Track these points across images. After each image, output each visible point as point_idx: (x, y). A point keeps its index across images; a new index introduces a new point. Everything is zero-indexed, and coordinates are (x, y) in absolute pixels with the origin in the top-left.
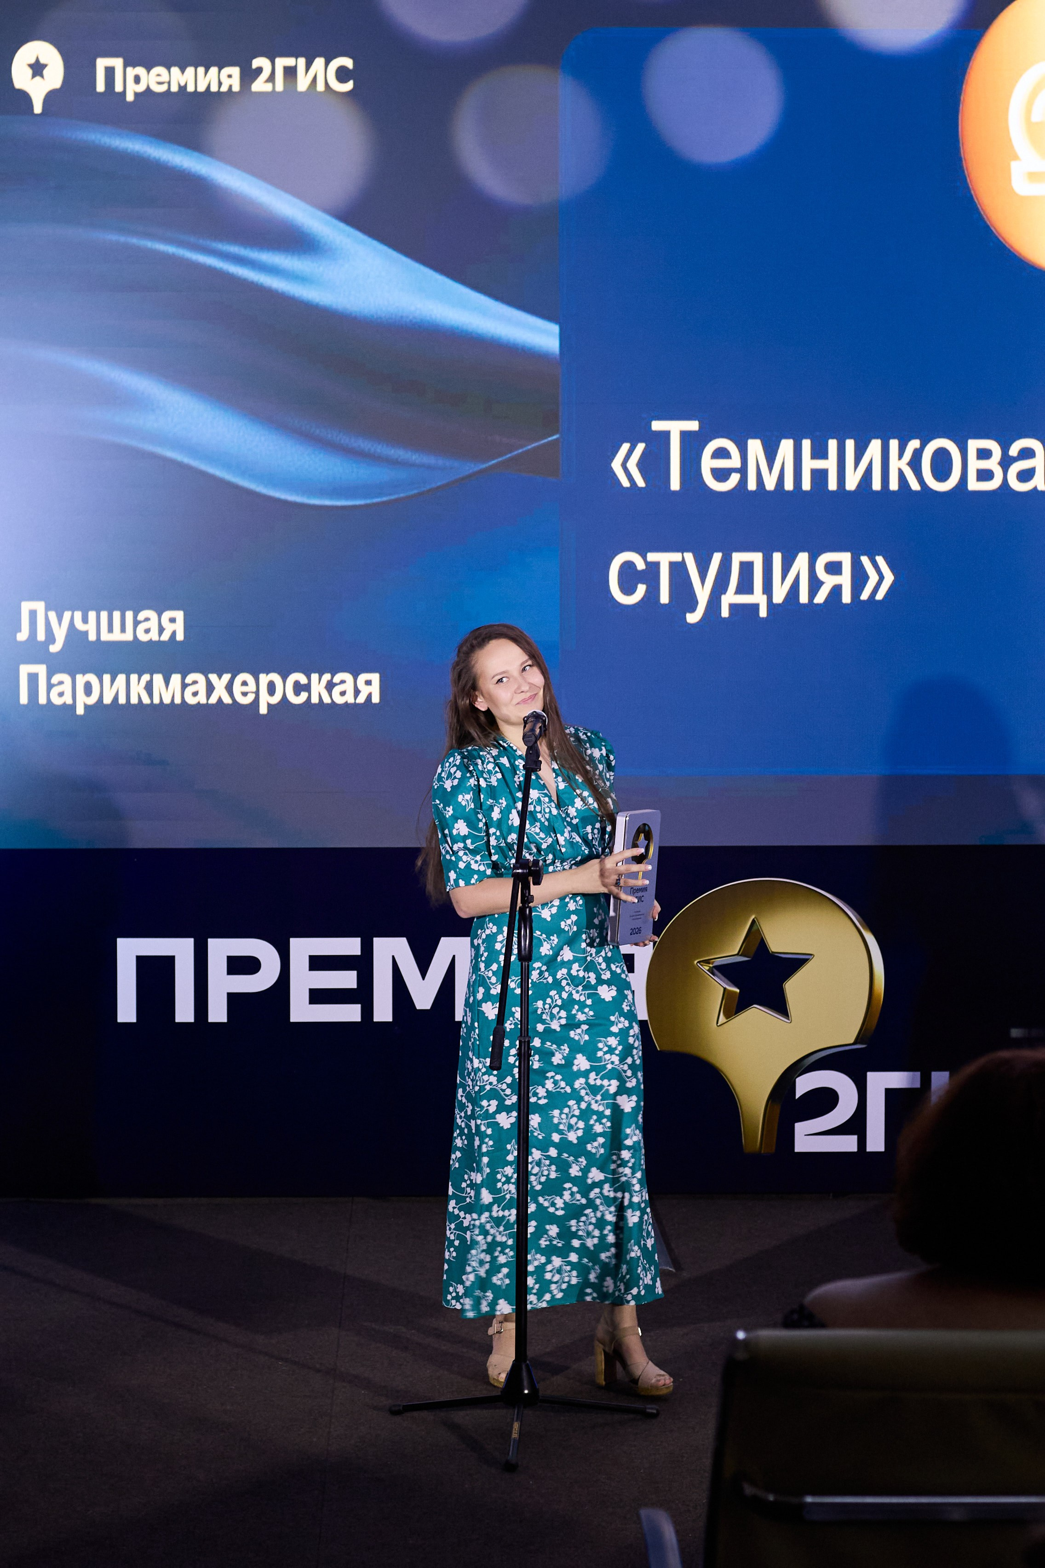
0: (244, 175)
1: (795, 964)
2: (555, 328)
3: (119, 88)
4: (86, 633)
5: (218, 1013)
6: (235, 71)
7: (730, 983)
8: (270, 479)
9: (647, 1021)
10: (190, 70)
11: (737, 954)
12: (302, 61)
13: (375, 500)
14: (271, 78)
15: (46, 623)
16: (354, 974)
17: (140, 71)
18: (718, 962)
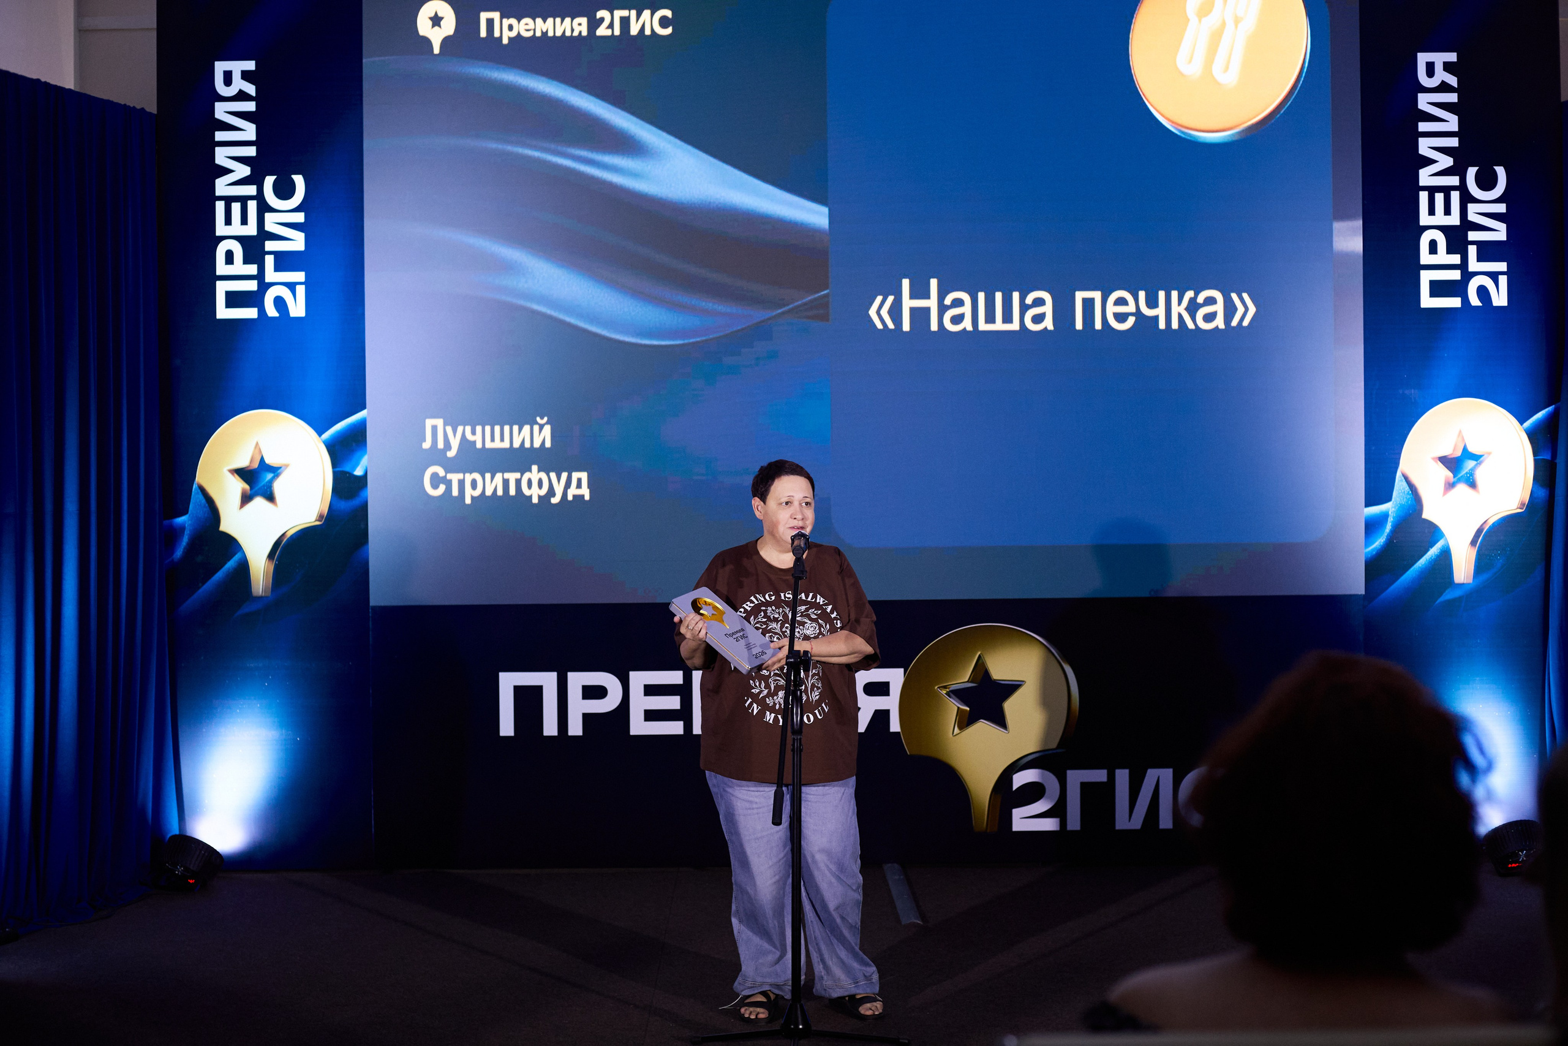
0: (592, 98)
1: (1010, 688)
2: (825, 210)
3: (497, 34)
4: (474, 442)
5: (575, 728)
6: (584, 20)
7: (961, 703)
8: (610, 324)
9: (899, 733)
10: (550, 20)
11: (968, 682)
12: (633, 13)
13: (691, 341)
14: (611, 26)
15: (444, 434)
16: (678, 698)
17: (513, 21)
18: (953, 687)
